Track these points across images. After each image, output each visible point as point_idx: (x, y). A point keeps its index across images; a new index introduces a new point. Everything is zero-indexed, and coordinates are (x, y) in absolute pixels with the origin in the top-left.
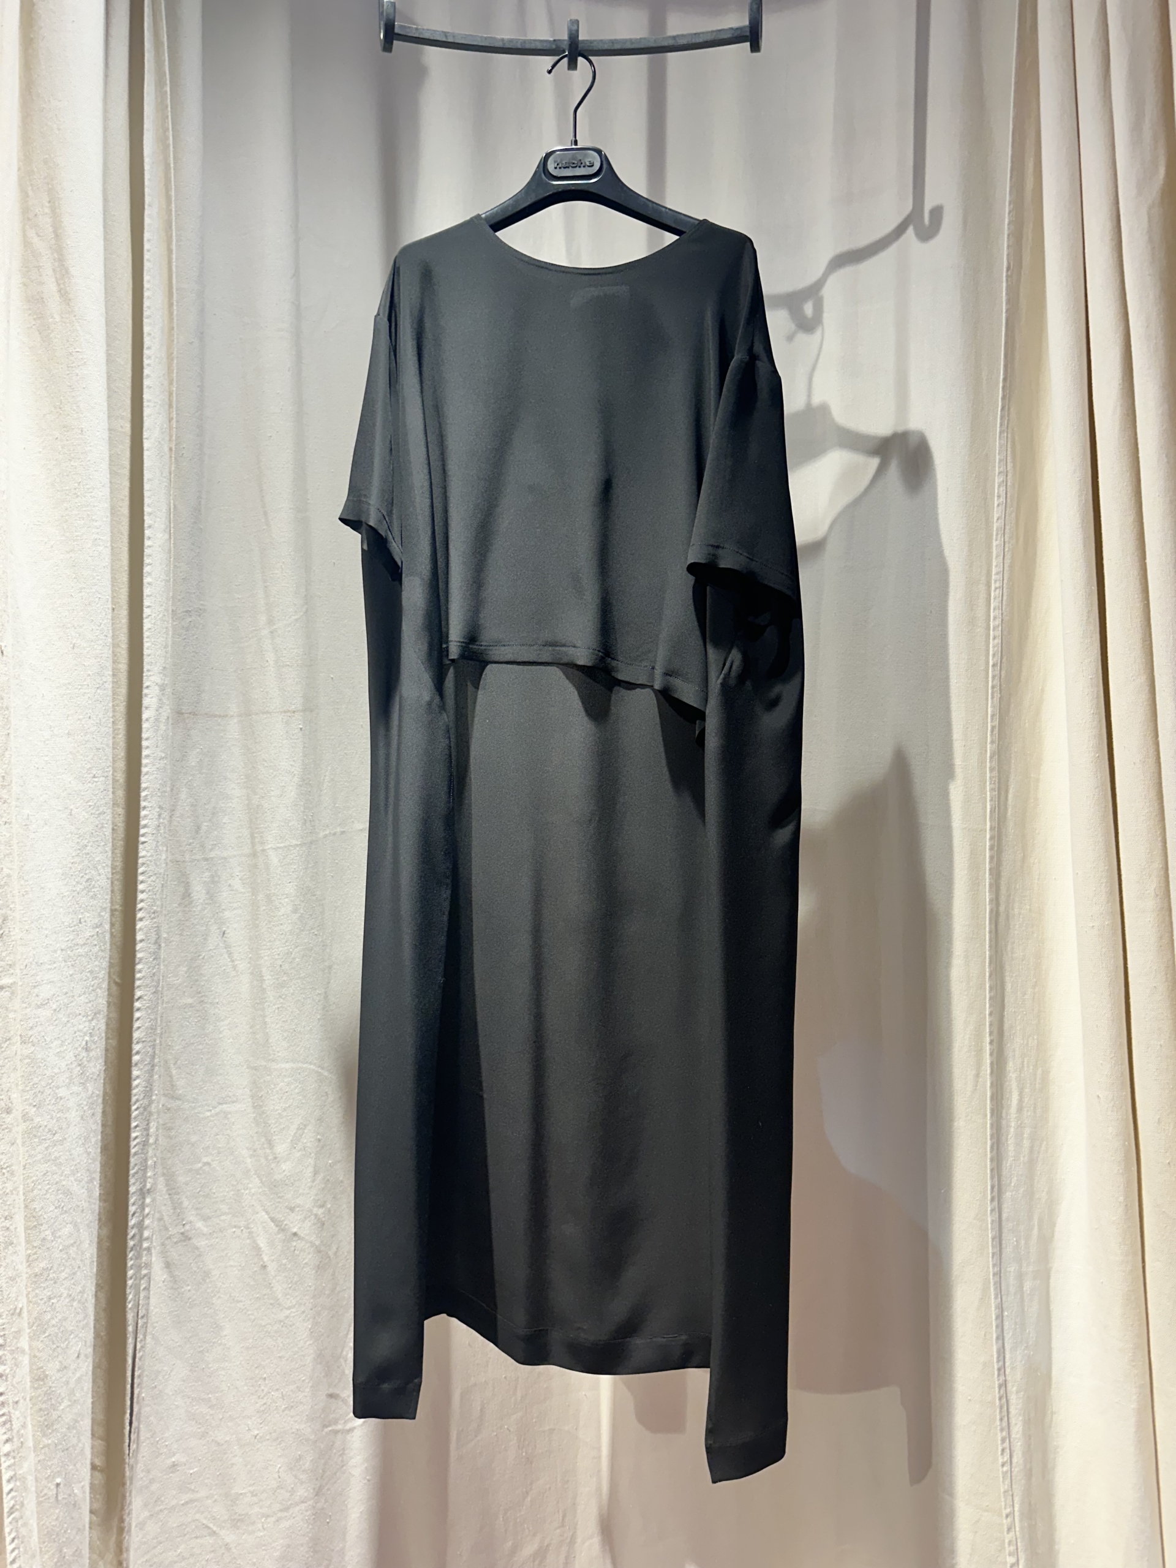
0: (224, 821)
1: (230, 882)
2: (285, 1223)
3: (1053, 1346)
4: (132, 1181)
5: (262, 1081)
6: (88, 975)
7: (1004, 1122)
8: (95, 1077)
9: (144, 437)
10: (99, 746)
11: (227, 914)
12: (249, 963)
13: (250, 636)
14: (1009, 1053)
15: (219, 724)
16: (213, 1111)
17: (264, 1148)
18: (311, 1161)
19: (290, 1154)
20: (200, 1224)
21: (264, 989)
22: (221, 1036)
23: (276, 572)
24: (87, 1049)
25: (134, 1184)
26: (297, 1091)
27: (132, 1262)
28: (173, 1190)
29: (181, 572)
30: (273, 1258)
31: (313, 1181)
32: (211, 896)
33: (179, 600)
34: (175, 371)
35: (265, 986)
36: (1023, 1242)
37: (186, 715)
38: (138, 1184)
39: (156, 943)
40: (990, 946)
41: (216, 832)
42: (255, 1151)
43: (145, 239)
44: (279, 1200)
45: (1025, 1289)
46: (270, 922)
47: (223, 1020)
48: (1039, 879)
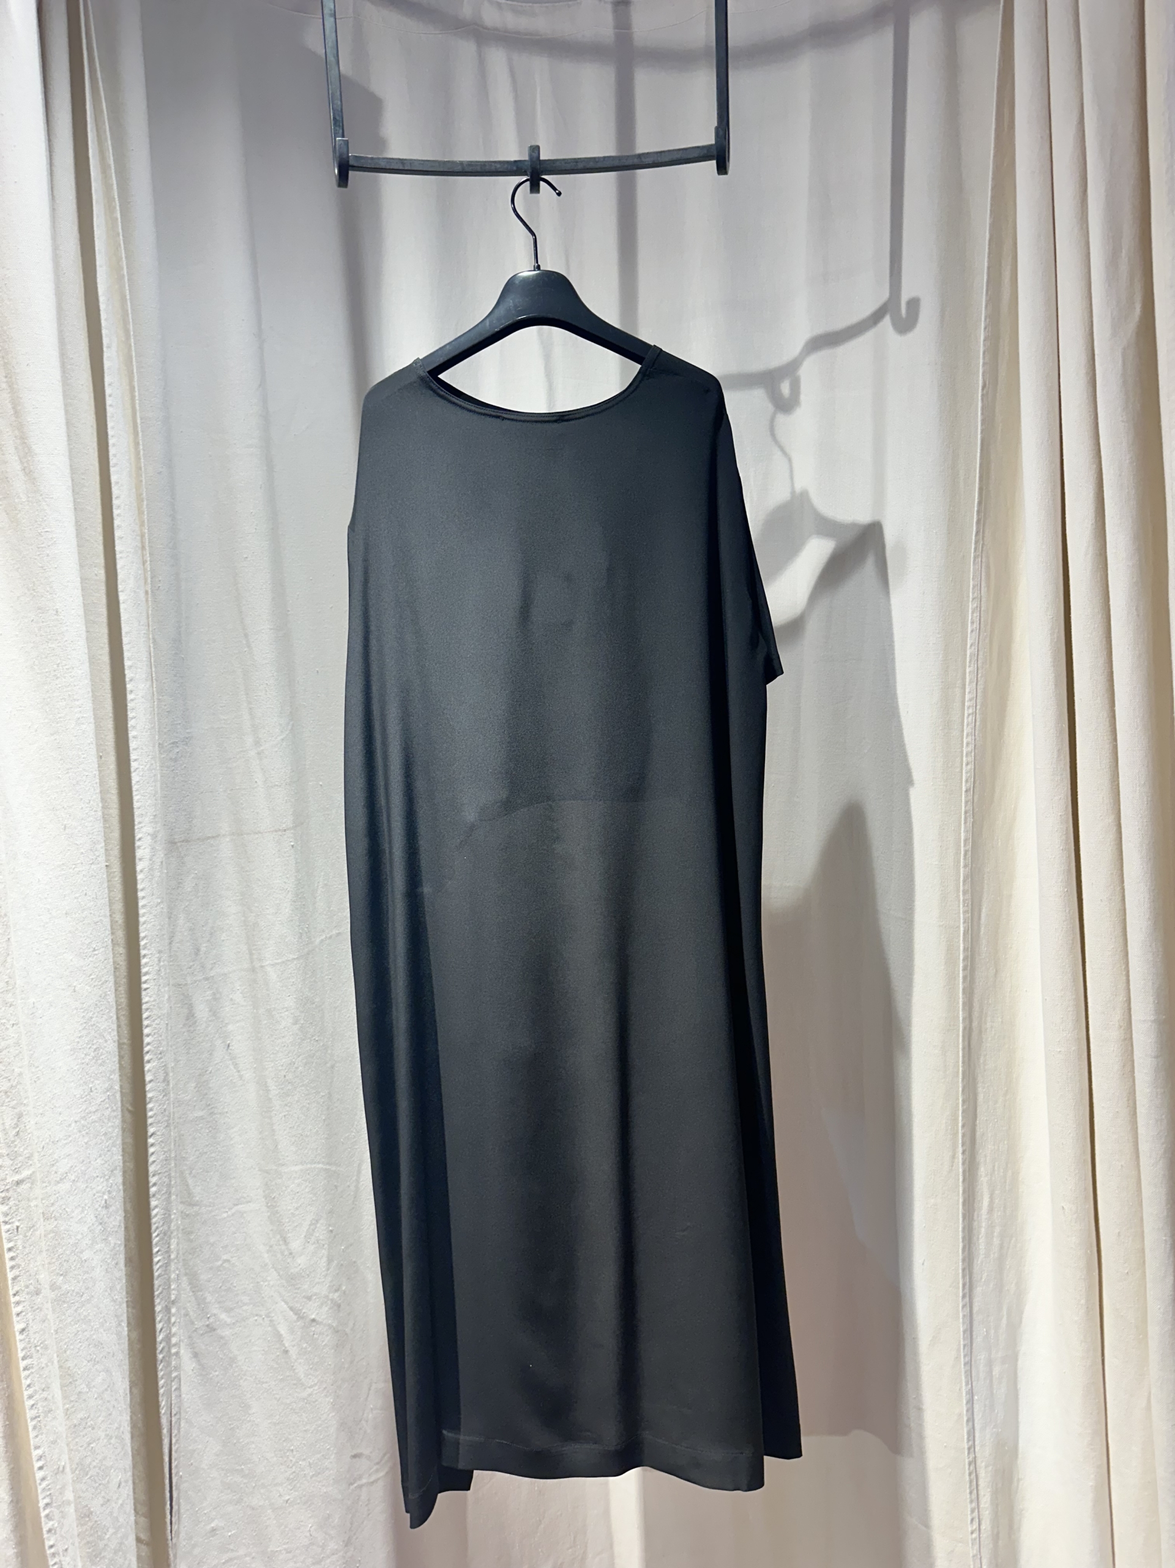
0: (222, 938)
1: (231, 996)
2: (304, 1311)
3: (1020, 1420)
4: (157, 1301)
5: (273, 1183)
6: (103, 1138)
7: (975, 1224)
8: (116, 1229)
9: (119, 590)
10: (96, 920)
11: (230, 1027)
12: (254, 1072)
13: (238, 757)
14: (980, 1158)
15: (212, 846)
16: (229, 1213)
17: (280, 1245)
18: (325, 1252)
19: (304, 1249)
20: (223, 1316)
21: (270, 1099)
22: (232, 1142)
23: (260, 694)
24: (107, 1207)
25: (159, 1303)
26: (307, 1190)
27: (162, 1373)
28: (196, 1287)
29: (165, 705)
30: (293, 1343)
31: (328, 1270)
32: (214, 1013)
33: (165, 733)
34: (145, 513)
35: (271, 1097)
36: (992, 1332)
37: (179, 844)
38: (163, 1302)
39: (164, 1081)
40: (963, 1062)
41: (215, 951)
42: (271, 1246)
43: (106, 384)
44: (296, 1291)
45: (994, 1374)
46: (272, 1035)
47: (233, 1128)
48: (1011, 991)
